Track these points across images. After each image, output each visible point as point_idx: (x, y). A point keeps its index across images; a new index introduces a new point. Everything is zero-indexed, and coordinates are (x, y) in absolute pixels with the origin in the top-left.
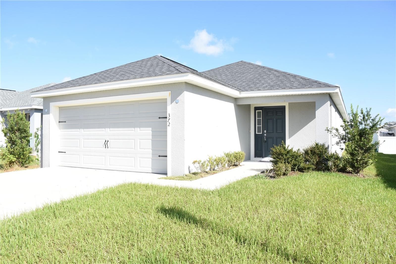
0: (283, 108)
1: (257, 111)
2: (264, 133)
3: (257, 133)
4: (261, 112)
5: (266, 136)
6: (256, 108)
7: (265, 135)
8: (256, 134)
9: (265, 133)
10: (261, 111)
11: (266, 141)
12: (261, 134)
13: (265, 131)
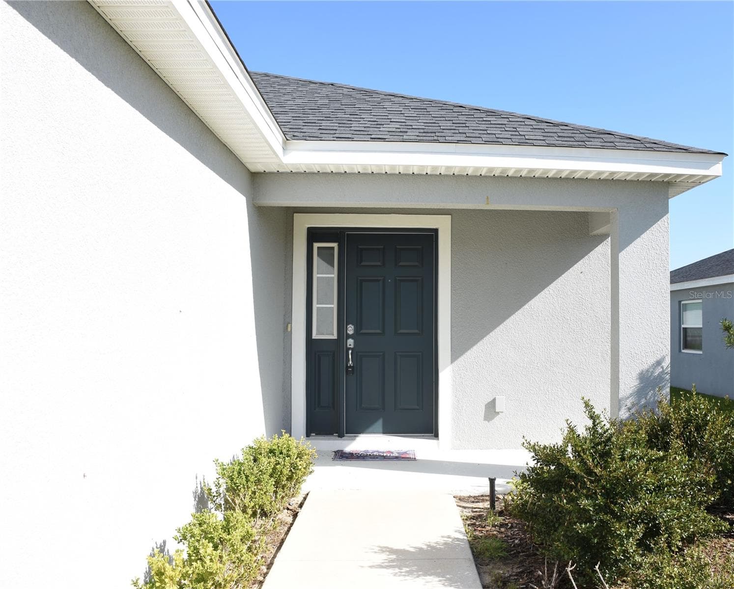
0: (430, 237)
1: (316, 245)
2: (347, 334)
3: (315, 336)
4: (333, 248)
5: (352, 346)
6: (314, 235)
7: (351, 342)
8: (313, 338)
9: (348, 336)
10: (335, 245)
11: (352, 367)
12: (335, 339)
13: (351, 330)
